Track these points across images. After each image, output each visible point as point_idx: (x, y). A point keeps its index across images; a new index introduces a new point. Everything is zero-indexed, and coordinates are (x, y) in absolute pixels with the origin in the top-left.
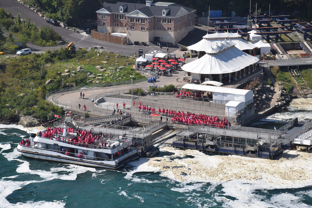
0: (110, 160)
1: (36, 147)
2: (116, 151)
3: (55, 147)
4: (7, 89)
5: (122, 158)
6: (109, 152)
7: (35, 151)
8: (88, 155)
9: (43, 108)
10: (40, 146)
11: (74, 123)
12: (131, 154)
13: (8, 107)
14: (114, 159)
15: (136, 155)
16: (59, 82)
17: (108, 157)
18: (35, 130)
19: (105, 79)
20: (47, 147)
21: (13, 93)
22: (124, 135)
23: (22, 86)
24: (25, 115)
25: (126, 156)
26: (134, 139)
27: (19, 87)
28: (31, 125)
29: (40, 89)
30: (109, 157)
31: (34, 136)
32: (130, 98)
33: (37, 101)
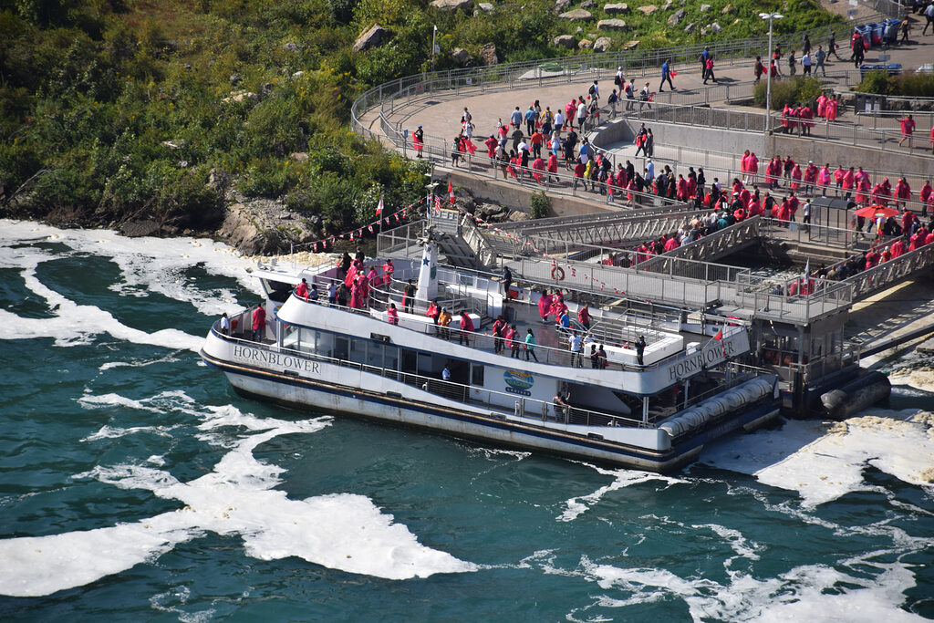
0: (635, 425)
1: (291, 347)
2: (664, 381)
3: (377, 353)
4: (174, 68)
5: (695, 415)
6: (631, 383)
7: (283, 364)
8: (528, 394)
9: (333, 166)
10: (309, 343)
11: (472, 241)
12: (739, 396)
13: (173, 156)
14: (655, 421)
15: (767, 401)
16: (420, 39)
17: (627, 409)
18: (292, 268)
19: (643, 29)
20: (341, 349)
21: (198, 88)
22: (713, 306)
23: (244, 56)
24: (251, 195)
25: (714, 406)
26: (759, 325)
27: (228, 58)
28: (273, 245)
29: (326, 71)
30: (630, 409)
31: (281, 292)
32: (756, 123)
33: (308, 130)
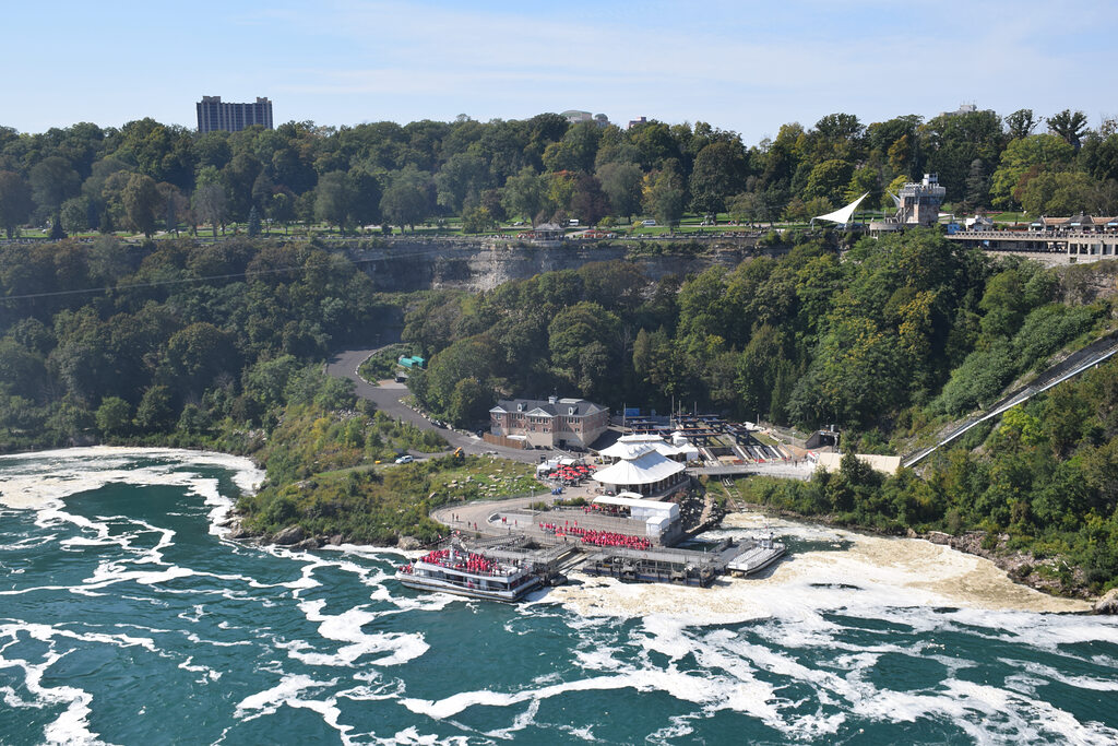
0: (506, 591)
2: (513, 579)
3: (440, 575)
4: (384, 505)
5: (520, 588)
6: (505, 580)
7: (416, 579)
9: (425, 527)
10: (422, 573)
11: (463, 545)
12: (531, 582)
13: (385, 527)
14: (511, 589)
15: (538, 584)
16: (445, 495)
17: (504, 587)
18: (417, 554)
19: (500, 491)
20: (431, 574)
21: (391, 509)
22: (524, 560)
23: (402, 501)
24: (405, 536)
25: (525, 585)
26: (535, 564)
27: (398, 502)
28: (411, 548)
29: (422, 503)
31: (415, 561)
32: (530, 513)
